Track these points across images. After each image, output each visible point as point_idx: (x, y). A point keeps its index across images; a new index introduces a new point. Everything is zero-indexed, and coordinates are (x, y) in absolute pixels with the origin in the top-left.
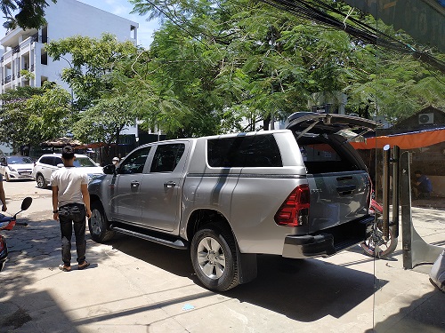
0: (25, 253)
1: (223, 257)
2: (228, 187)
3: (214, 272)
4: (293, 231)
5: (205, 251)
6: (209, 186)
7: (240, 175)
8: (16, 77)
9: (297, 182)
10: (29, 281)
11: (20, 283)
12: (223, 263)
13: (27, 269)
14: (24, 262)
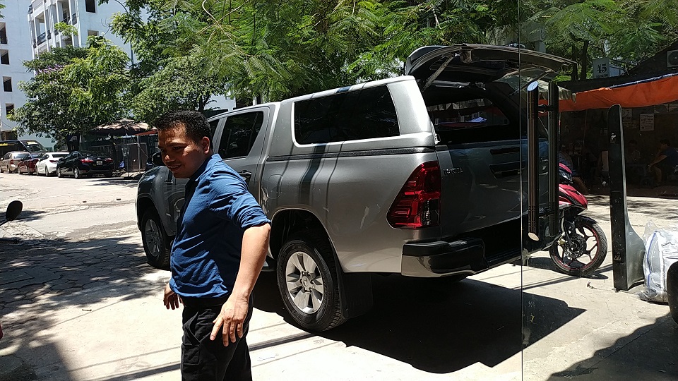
0: (47, 286)
1: (320, 280)
2: (324, 174)
3: (310, 304)
4: (416, 236)
5: (297, 272)
6: (296, 174)
7: (340, 153)
8: (53, 35)
9: (420, 159)
10: (46, 325)
11: (33, 328)
12: (321, 289)
13: (46, 307)
14: (44, 299)
